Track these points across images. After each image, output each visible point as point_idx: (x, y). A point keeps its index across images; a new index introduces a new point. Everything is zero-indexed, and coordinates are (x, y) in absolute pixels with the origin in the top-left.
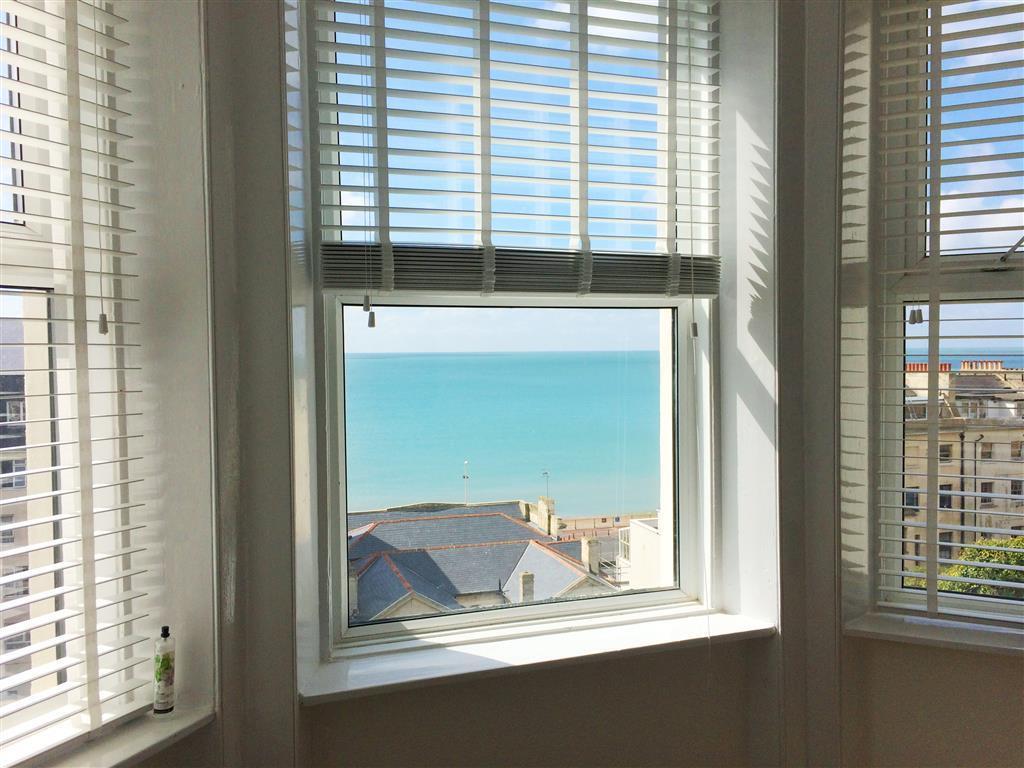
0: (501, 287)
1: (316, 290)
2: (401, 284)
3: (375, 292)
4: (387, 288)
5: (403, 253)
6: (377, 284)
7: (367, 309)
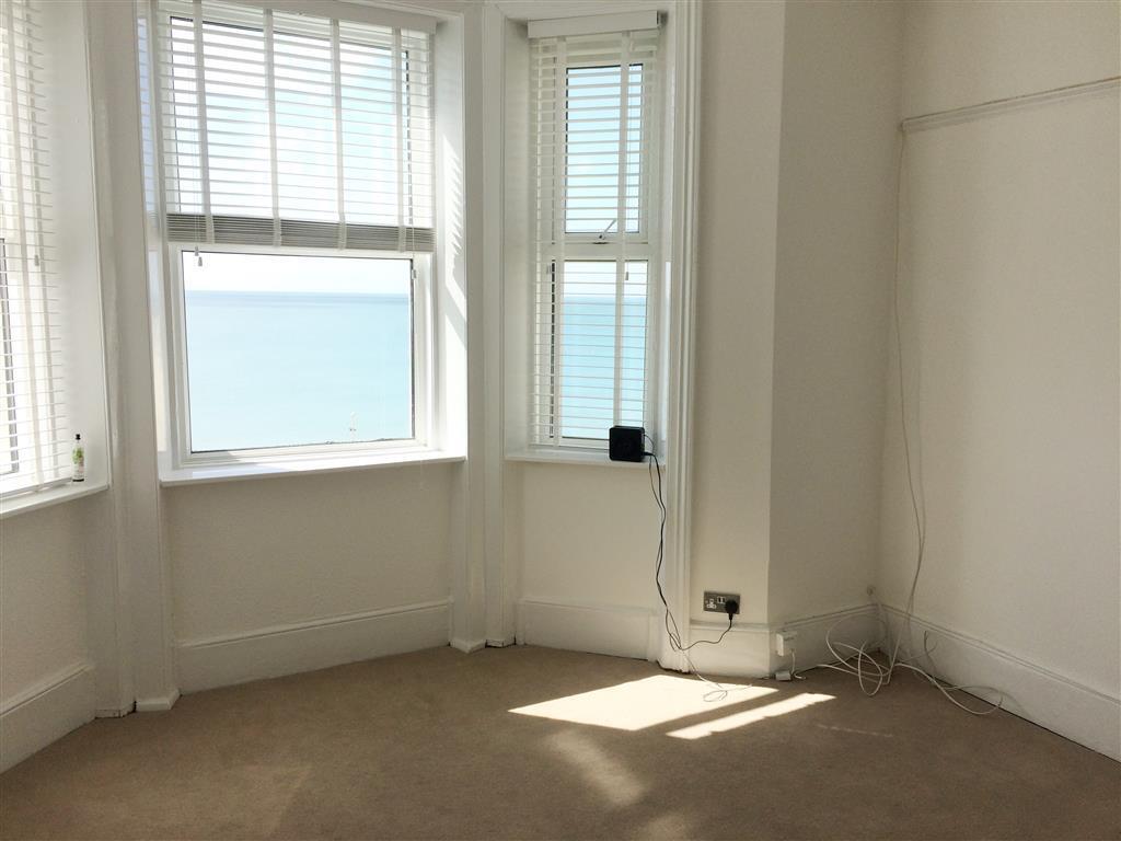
0: (285, 243)
1: (163, 242)
2: (218, 240)
3: (202, 244)
4: (210, 242)
5: (219, 220)
6: (203, 239)
7: (197, 255)
